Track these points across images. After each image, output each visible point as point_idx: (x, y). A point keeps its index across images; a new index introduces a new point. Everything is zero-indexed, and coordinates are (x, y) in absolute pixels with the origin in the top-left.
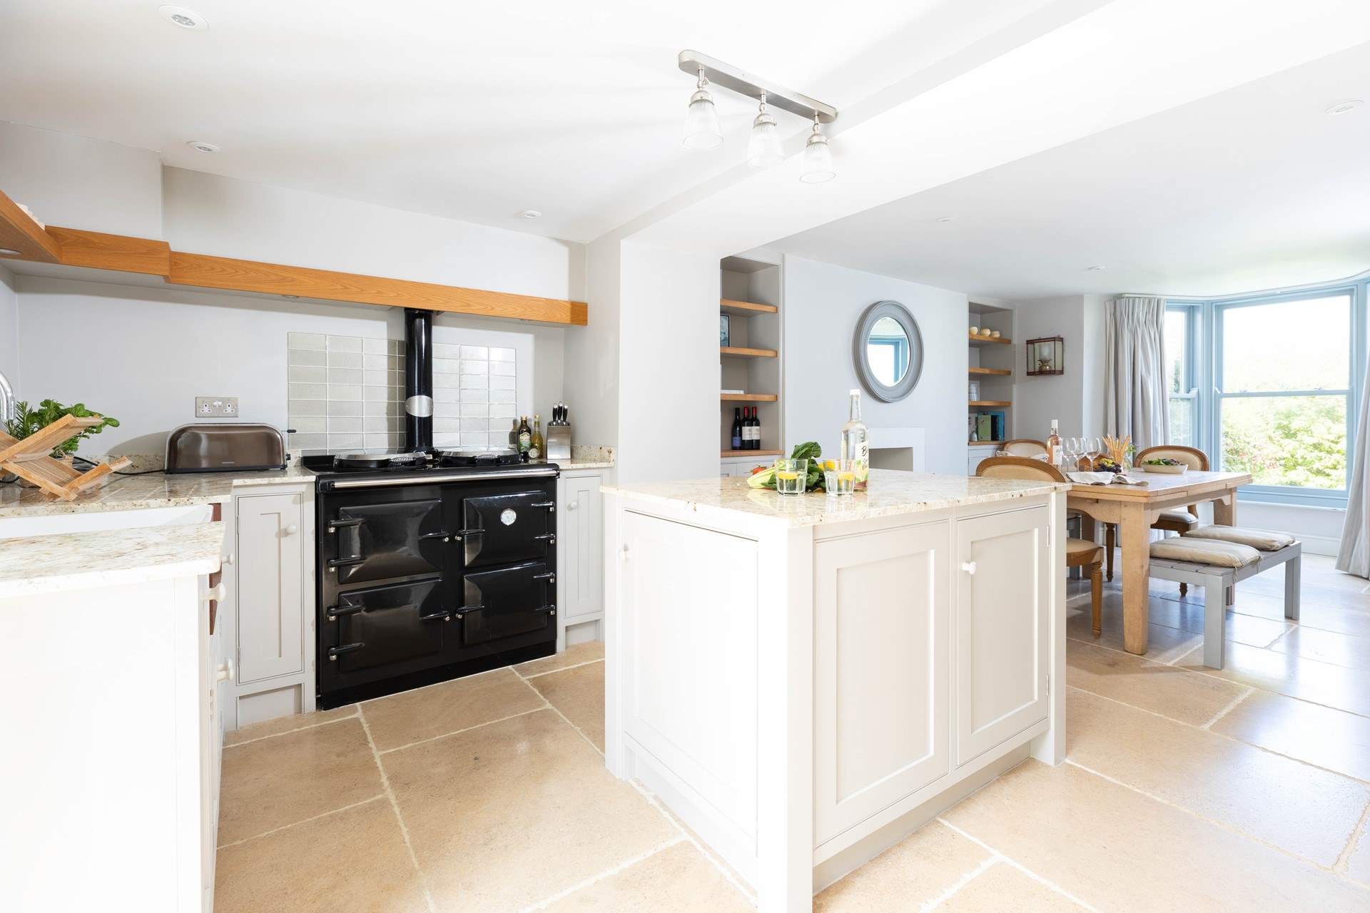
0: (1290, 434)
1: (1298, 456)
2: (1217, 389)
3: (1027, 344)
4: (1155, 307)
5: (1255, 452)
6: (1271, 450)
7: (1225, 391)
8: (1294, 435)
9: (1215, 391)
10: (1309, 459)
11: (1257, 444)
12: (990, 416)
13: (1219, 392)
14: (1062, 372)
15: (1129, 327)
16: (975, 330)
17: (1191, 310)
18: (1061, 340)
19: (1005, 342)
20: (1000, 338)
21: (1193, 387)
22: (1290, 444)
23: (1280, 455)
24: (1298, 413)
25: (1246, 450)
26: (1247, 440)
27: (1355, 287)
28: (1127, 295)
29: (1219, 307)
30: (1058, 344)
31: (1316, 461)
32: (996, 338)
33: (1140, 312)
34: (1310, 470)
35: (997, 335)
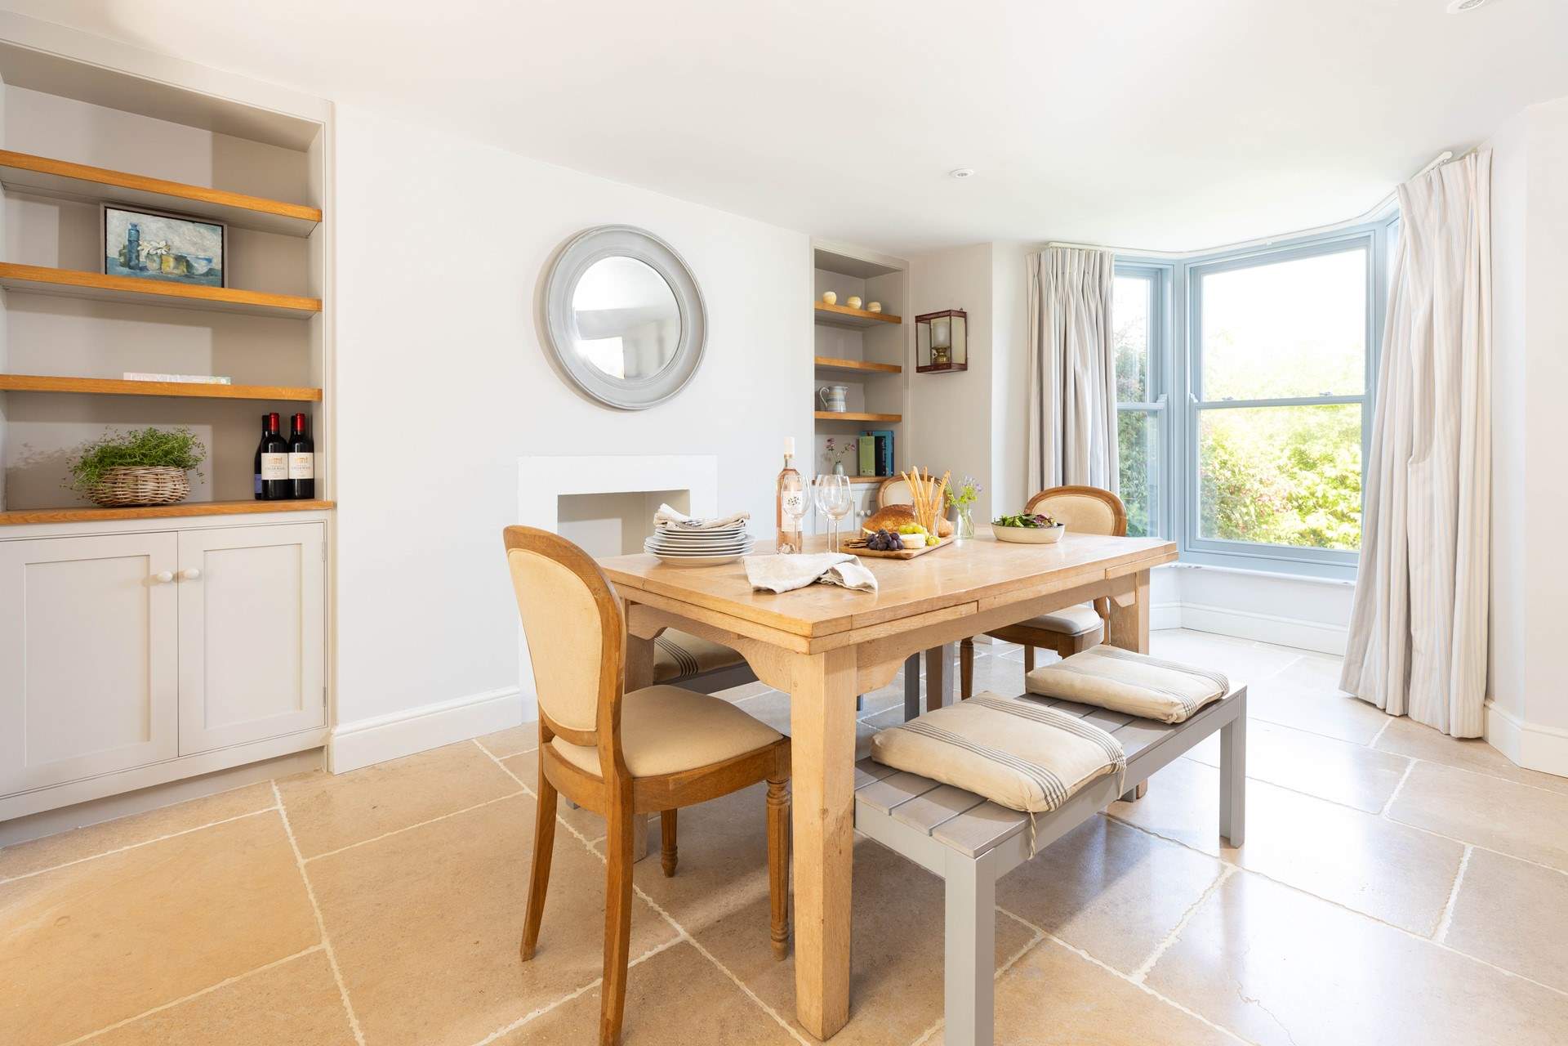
0: (1306, 463)
1: (1319, 494)
2: (1193, 396)
3: (917, 321)
4: (1097, 267)
5: (1263, 490)
6: (1284, 485)
7: (1205, 399)
8: (1313, 466)
9: (1191, 399)
10: (1331, 499)
11: (1264, 478)
12: (873, 438)
13: (1196, 401)
14: (964, 367)
15: (1059, 295)
16: (831, 297)
17: (1157, 275)
18: (963, 314)
19: (890, 319)
20: (881, 313)
21: (1162, 393)
22: (1309, 478)
23: (1295, 492)
24: (1319, 435)
25: (1248, 486)
26: (1252, 472)
27: (1372, 233)
28: (1054, 244)
29: (1196, 271)
30: (958, 322)
31: (1341, 501)
32: (874, 313)
33: (1074, 272)
34: (1334, 514)
35: (876, 307)
